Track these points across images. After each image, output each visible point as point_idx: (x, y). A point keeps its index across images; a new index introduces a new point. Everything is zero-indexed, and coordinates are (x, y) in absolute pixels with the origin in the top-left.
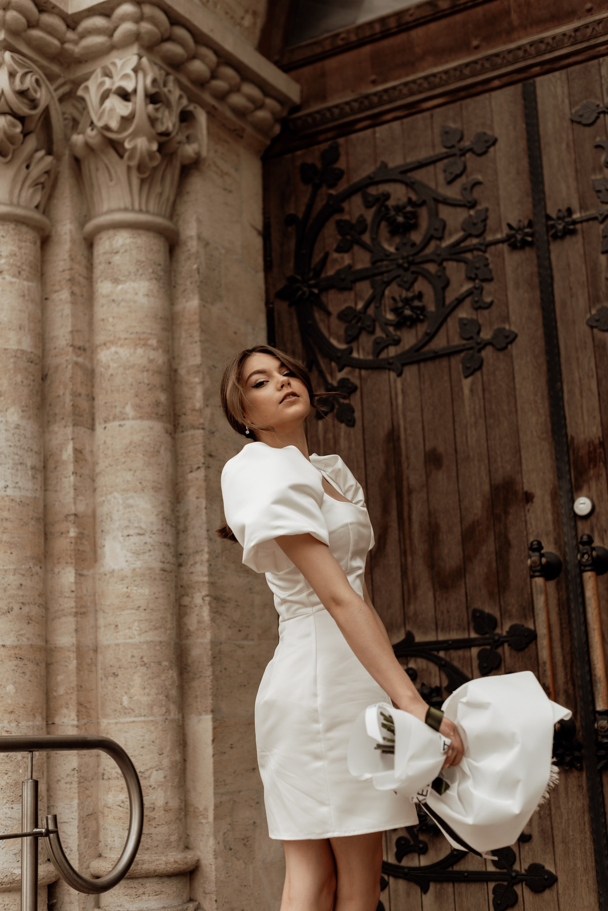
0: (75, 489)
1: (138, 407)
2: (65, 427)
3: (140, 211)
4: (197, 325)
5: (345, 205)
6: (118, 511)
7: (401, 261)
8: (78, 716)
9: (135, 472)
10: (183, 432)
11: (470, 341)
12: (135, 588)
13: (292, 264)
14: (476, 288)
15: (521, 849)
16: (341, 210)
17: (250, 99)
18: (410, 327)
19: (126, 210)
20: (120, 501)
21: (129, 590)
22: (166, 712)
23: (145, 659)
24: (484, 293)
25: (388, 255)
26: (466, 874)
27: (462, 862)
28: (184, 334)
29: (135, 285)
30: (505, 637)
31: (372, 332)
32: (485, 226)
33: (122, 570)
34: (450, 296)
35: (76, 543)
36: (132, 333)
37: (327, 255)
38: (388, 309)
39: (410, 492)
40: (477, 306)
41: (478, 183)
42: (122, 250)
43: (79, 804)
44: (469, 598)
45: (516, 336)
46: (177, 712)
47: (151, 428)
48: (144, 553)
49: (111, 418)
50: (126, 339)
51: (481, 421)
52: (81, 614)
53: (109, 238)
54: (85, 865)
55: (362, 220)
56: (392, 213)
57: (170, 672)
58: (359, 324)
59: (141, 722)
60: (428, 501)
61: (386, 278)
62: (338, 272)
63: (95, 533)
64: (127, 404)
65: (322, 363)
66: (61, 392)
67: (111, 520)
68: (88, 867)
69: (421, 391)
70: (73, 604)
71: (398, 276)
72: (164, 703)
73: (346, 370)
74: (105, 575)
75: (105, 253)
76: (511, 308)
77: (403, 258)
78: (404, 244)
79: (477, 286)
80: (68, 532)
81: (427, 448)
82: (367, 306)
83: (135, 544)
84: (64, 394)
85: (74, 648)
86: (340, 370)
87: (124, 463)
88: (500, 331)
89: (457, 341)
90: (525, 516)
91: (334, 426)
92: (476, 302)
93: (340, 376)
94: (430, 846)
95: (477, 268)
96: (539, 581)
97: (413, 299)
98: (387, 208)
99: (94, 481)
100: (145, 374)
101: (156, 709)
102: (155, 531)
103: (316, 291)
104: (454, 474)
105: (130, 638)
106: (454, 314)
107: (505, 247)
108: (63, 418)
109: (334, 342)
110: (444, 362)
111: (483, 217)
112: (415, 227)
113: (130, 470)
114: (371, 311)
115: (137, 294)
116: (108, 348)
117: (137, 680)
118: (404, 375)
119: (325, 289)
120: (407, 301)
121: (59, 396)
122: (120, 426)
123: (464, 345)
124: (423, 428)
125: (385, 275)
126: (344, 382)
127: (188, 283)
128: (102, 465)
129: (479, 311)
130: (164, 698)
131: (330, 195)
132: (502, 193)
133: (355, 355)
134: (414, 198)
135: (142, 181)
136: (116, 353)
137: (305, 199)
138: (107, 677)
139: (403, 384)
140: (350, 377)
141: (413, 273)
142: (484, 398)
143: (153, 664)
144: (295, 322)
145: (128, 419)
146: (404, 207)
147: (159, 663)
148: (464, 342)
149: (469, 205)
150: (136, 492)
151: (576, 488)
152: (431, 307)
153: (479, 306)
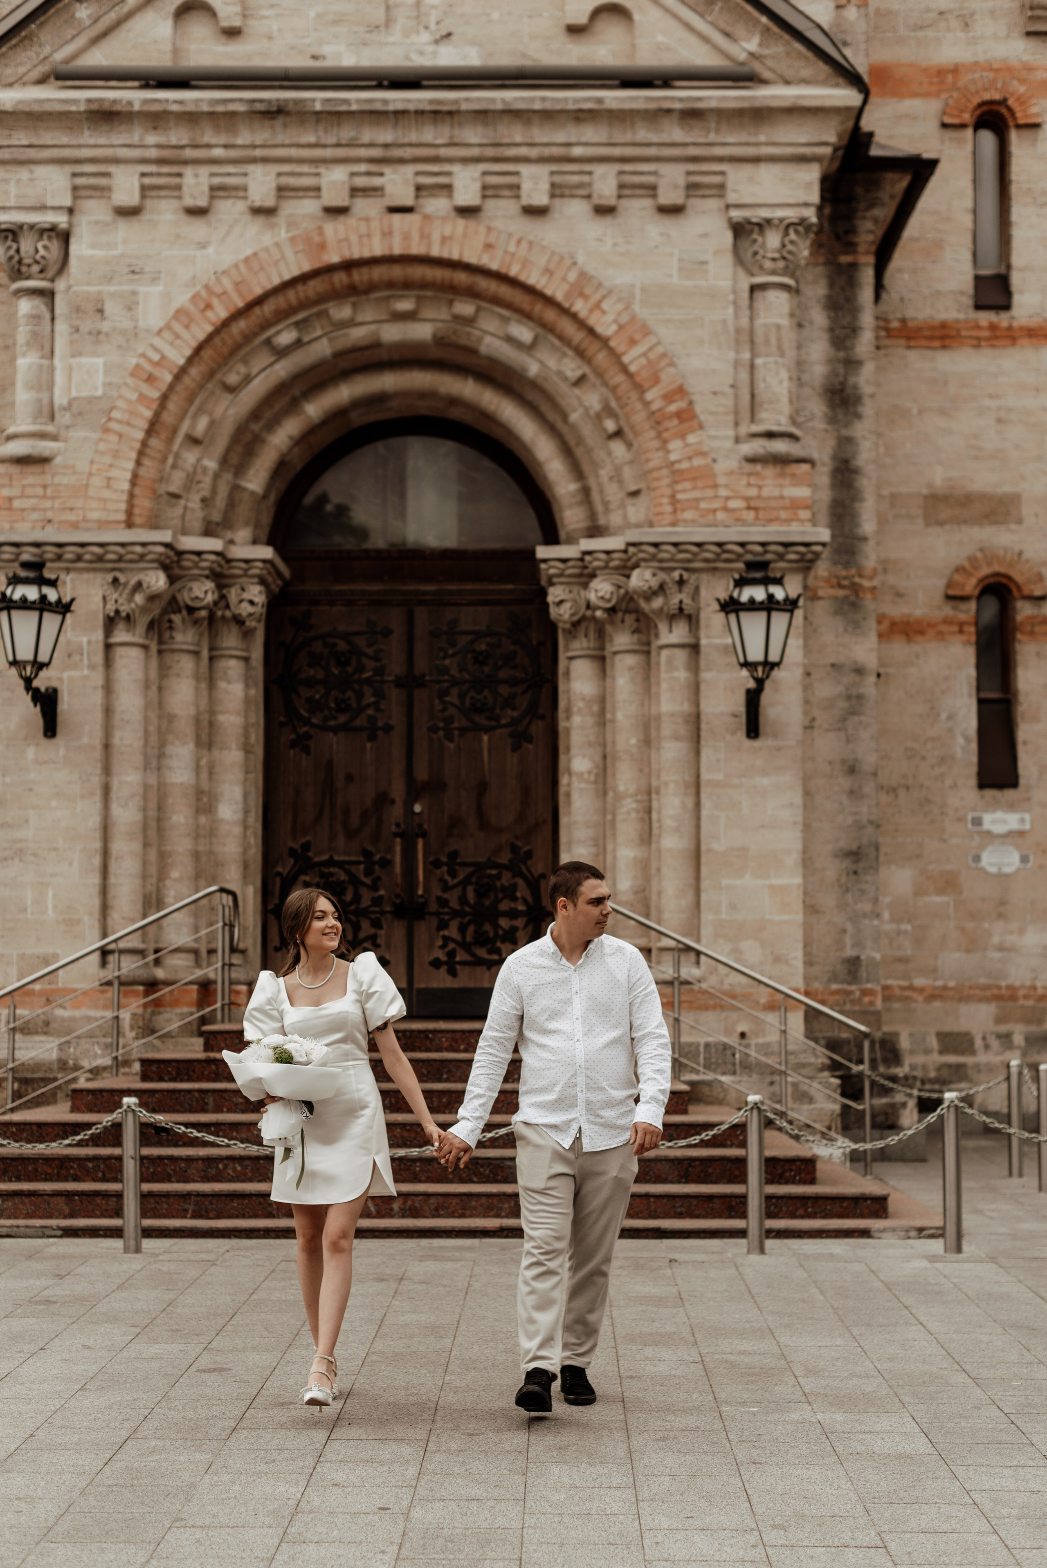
0: (206, 780)
1: (237, 745)
2: (202, 749)
3: (241, 650)
5: (313, 644)
6: (226, 792)
9: (234, 774)
11: (372, 726)
12: (234, 828)
13: (281, 667)
16: (310, 646)
17: (277, 586)
18: (343, 713)
19: (236, 649)
20: (228, 788)
21: (231, 828)
24: (381, 704)
25: (334, 675)
29: (236, 685)
31: (323, 711)
32: (384, 672)
33: (228, 819)
34: (364, 703)
35: (206, 805)
36: (234, 708)
37: (301, 667)
38: (332, 701)
41: (382, 650)
44: (361, 842)
45: (394, 727)
47: (242, 755)
48: (238, 812)
49: (225, 748)
51: (374, 764)
55: (321, 653)
56: (338, 654)
58: (316, 706)
61: (332, 686)
62: (307, 677)
65: (295, 721)
69: (346, 744)
70: (204, 832)
71: (339, 686)
73: (308, 727)
74: (218, 820)
75: (223, 668)
76: (393, 714)
77: (342, 678)
78: (343, 671)
79: (378, 700)
81: (347, 772)
82: (321, 697)
85: (204, 852)
86: (305, 727)
87: (229, 770)
88: (387, 724)
89: (365, 724)
90: (391, 809)
91: (299, 754)
95: (379, 692)
96: (398, 840)
97: (345, 699)
98: (335, 651)
100: (238, 729)
102: (241, 803)
103: (293, 684)
104: (359, 786)
106: (365, 711)
107: (392, 684)
108: (200, 745)
109: (302, 712)
110: (358, 733)
111: (383, 668)
112: (349, 664)
114: (323, 701)
115: (238, 690)
116: (223, 715)
117: (233, 868)
118: (338, 735)
119: (299, 684)
120: (343, 701)
122: (229, 752)
124: (345, 762)
126: (306, 733)
127: (251, 684)
128: (218, 770)
129: (378, 713)
131: (305, 636)
132: (393, 658)
133: (313, 721)
134: (350, 649)
135: (243, 634)
138: (217, 866)
139: (337, 739)
140: (310, 731)
141: (347, 686)
142: (376, 753)
143: (239, 862)
146: (344, 653)
148: (369, 725)
149: (377, 660)
151: (415, 800)
152: (354, 705)
153: (378, 710)
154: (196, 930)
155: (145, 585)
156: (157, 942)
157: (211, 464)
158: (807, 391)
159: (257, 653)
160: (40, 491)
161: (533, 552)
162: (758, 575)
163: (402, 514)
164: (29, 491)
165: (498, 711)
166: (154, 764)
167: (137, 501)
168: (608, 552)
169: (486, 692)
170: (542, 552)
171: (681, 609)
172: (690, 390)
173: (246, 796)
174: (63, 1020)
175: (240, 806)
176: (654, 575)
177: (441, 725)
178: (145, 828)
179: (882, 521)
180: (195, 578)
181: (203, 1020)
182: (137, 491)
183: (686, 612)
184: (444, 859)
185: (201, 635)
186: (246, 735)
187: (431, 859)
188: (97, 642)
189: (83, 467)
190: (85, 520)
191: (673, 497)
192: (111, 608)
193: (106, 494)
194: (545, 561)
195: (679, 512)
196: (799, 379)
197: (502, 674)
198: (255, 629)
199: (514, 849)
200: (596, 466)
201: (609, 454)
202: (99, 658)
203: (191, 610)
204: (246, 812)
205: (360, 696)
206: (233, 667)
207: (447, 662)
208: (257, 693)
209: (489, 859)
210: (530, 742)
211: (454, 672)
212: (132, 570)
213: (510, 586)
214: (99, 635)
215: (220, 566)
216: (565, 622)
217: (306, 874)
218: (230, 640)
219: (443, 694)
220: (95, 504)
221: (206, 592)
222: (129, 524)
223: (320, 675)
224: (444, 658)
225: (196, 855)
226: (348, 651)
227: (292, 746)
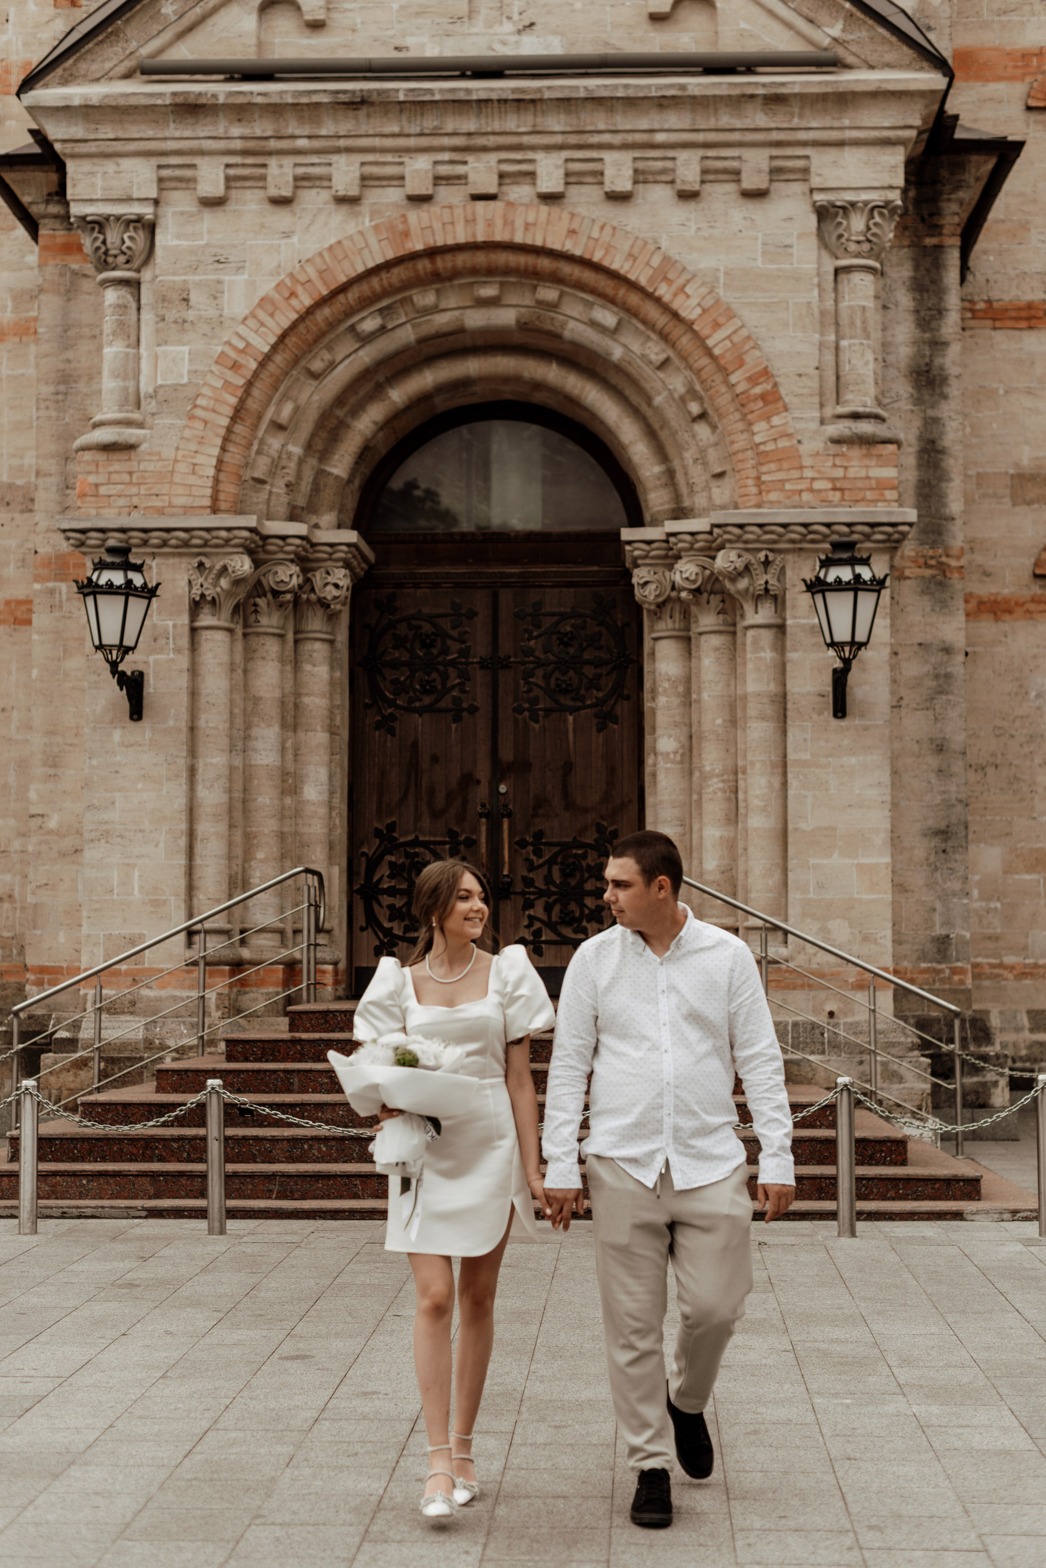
0: (292, 761)
1: (321, 726)
5: (398, 626)
6: (312, 773)
7: (425, 661)
11: (457, 707)
12: (319, 809)
13: (366, 650)
16: (395, 628)
17: (362, 569)
18: (428, 694)
20: (313, 769)
21: (316, 810)
24: (466, 686)
25: (419, 657)
29: (321, 667)
30: (462, 841)
31: (408, 693)
32: (469, 654)
33: (313, 800)
34: (449, 684)
35: (291, 786)
37: (386, 649)
38: (417, 683)
41: (467, 632)
44: (447, 823)
45: (479, 708)
46: (329, 865)
49: (310, 730)
50: (317, 693)
51: (459, 744)
53: (311, 643)
55: (406, 636)
56: (423, 636)
57: (328, 846)
58: (401, 688)
61: (417, 667)
62: (392, 660)
63: (295, 781)
64: (317, 724)
65: (380, 703)
67: (308, 777)
69: (431, 725)
70: (290, 814)
71: (424, 668)
73: (393, 709)
74: (305, 801)
76: (478, 695)
77: (427, 660)
78: (428, 653)
79: (463, 681)
80: (289, 781)
81: (432, 753)
82: (406, 679)
83: (319, 789)
84: (287, 716)
85: (290, 833)
86: (390, 708)
87: (315, 752)
88: (472, 705)
89: (450, 705)
90: (477, 790)
91: (384, 735)
93: (390, 711)
95: (463, 673)
96: (484, 820)
97: (431, 681)
98: (420, 633)
99: (295, 756)
100: (323, 711)
103: (378, 666)
104: (444, 767)
105: (316, 831)
106: (451, 692)
107: (477, 666)
108: (285, 727)
109: (387, 694)
110: (443, 714)
111: (468, 649)
112: (434, 646)
113: (318, 755)
114: (408, 682)
115: (323, 673)
116: (308, 697)
117: (319, 849)
118: (423, 717)
119: (384, 666)
120: (428, 682)
121: (284, 716)
122: (314, 734)
123: (454, 708)
124: (430, 743)
126: (391, 714)
127: (336, 665)
128: (304, 752)
129: (463, 694)
131: (390, 619)
132: (478, 640)
133: (398, 702)
134: (435, 631)
136: (313, 699)
137: (376, 618)
139: (422, 721)
140: (395, 713)
141: (432, 668)
142: (461, 734)
144: (364, 677)
145: (317, 731)
146: (429, 635)
148: (454, 706)
149: (462, 642)
150: (319, 765)
151: (500, 781)
152: (439, 687)
153: (463, 691)
154: (282, 910)
155: (230, 570)
156: (242, 922)
157: (296, 450)
158: (892, 373)
159: (342, 636)
160: (126, 478)
161: (618, 534)
162: (845, 556)
163: (487, 497)
164: (115, 478)
165: (583, 692)
166: (240, 746)
167: (221, 487)
168: (692, 534)
169: (571, 673)
170: (627, 534)
171: (767, 590)
172: (775, 372)
173: (331, 777)
174: (150, 999)
175: (326, 787)
176: (739, 556)
177: (527, 706)
178: (230, 810)
179: (969, 501)
180: (280, 562)
181: (289, 1000)
182: (222, 476)
183: (772, 593)
184: (530, 839)
185: (286, 618)
186: (332, 719)
187: (516, 839)
188: (182, 625)
189: (169, 453)
190: (171, 506)
191: (758, 478)
192: (196, 592)
193: (192, 480)
194: (629, 543)
195: (764, 493)
196: (884, 361)
197: (587, 656)
198: (340, 611)
199: (600, 828)
200: (680, 448)
201: (694, 436)
202: (184, 642)
203: (276, 594)
204: (331, 793)
205: (445, 677)
206: (319, 650)
207: (532, 643)
208: (342, 675)
209: (574, 838)
210: (616, 723)
211: (539, 654)
212: (217, 554)
213: (595, 568)
214: (184, 619)
215: (305, 550)
216: (650, 603)
217: (392, 854)
218: (315, 623)
219: (528, 675)
220: (180, 490)
221: (291, 576)
222: (215, 510)
223: (405, 657)
224: (529, 640)
225: (282, 836)
226: (433, 634)
227: (377, 728)
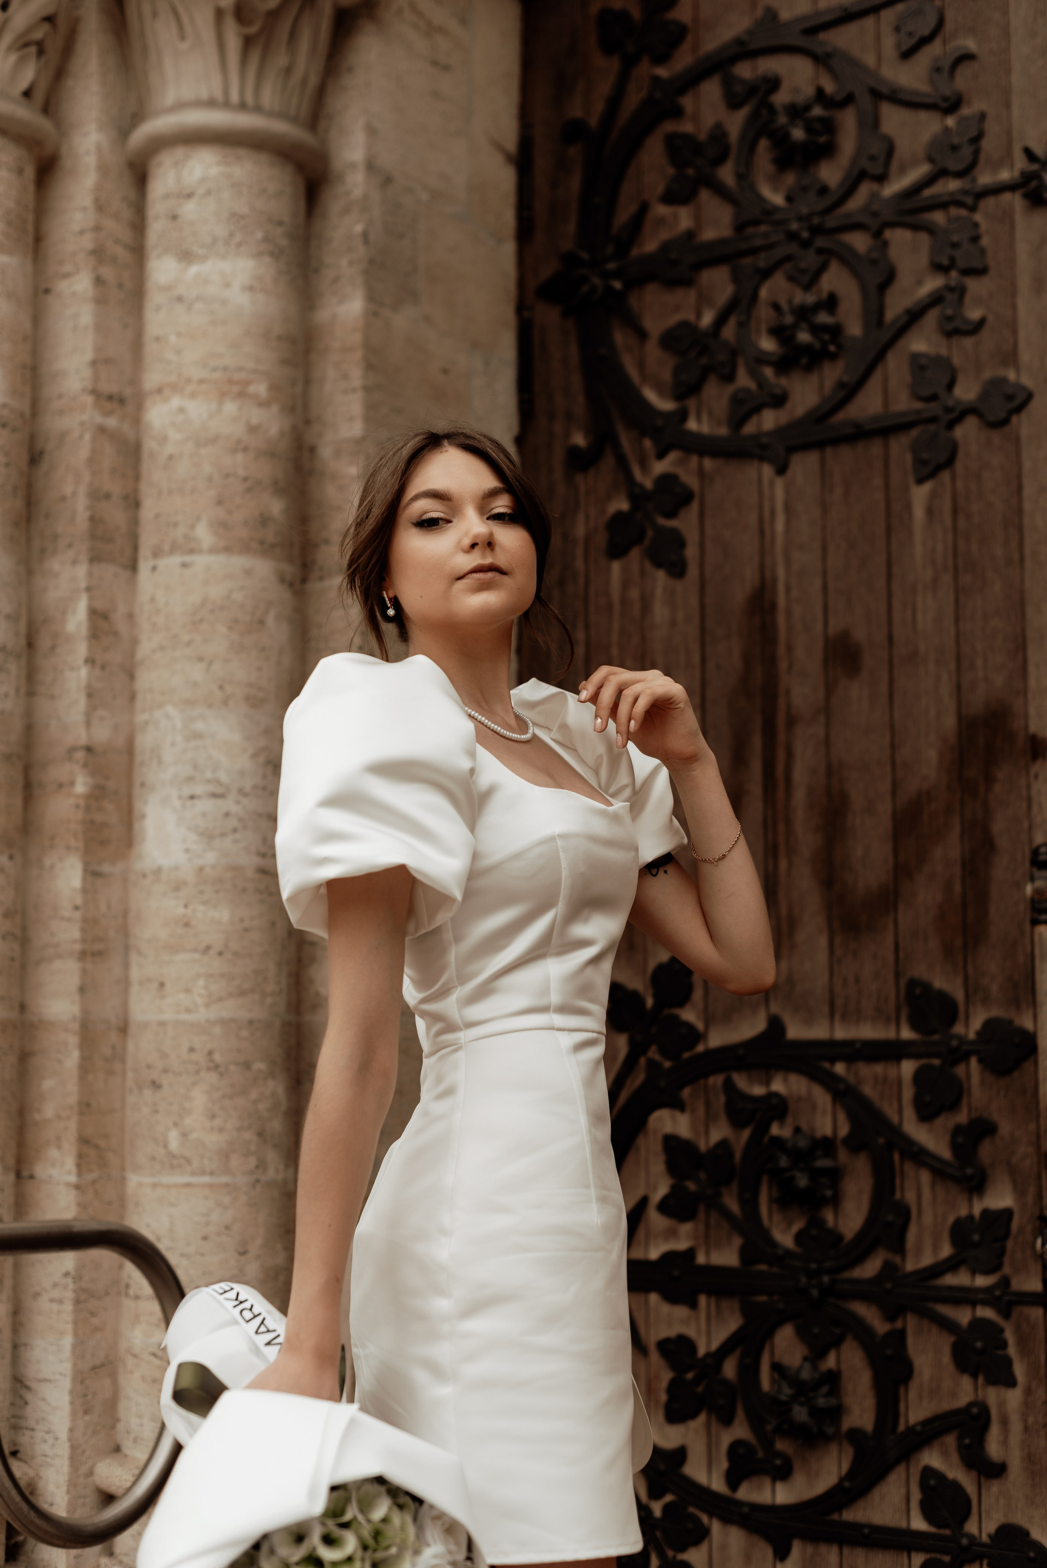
0: (90, 695)
1: (221, 526)
2: (75, 562)
3: (243, 106)
4: (359, 354)
5: (687, 102)
6: (173, 744)
7: (794, 226)
8: (79, 1166)
9: (211, 663)
10: (321, 579)
11: (933, 405)
12: (201, 908)
13: (571, 227)
14: (949, 289)
15: (983, 1491)
16: (677, 113)
18: (809, 368)
19: (211, 103)
20: (179, 724)
21: (189, 911)
22: (257, 1167)
23: (217, 1057)
24: (968, 299)
25: (769, 212)
26: (866, 1531)
27: (861, 1504)
28: (331, 373)
29: (225, 266)
30: (972, 1042)
31: (729, 377)
32: (977, 152)
33: (177, 868)
34: (896, 307)
35: (88, 809)
36: (214, 369)
37: (644, 209)
38: (764, 328)
39: (791, 722)
40: (949, 327)
41: (966, 57)
42: (201, 191)
43: (75, 1347)
44: (902, 955)
45: (1029, 397)
46: (281, 1167)
47: (248, 572)
48: (223, 835)
49: (166, 547)
50: (201, 381)
51: (947, 579)
52: (93, 954)
53: (176, 164)
54: (84, 1469)
55: (718, 135)
56: (782, 120)
57: (271, 1083)
58: (704, 360)
59: (203, 1185)
60: (827, 743)
61: (762, 261)
62: (665, 247)
63: (130, 785)
64: (198, 519)
65: (625, 440)
66: (68, 490)
67: (160, 762)
68: (90, 1473)
69: (825, 507)
70: (76, 934)
71: (788, 258)
72: (253, 1148)
73: (673, 456)
74: (144, 876)
75: (167, 196)
76: (1022, 334)
77: (800, 219)
78: (804, 189)
79: (953, 283)
80: (72, 783)
81: (831, 631)
82: (720, 321)
83: (204, 815)
84: (74, 494)
85: (76, 1026)
86: (661, 456)
87: (189, 644)
88: (997, 383)
89: (904, 403)
90: (1029, 787)
91: (643, 573)
92: (949, 319)
93: (660, 467)
94: (797, 1465)
95: (955, 246)
97: (816, 307)
98: (772, 109)
99: (131, 676)
100: (240, 457)
101: (235, 1161)
102: (248, 789)
103: (617, 285)
104: (884, 688)
105: (188, 1011)
106: (902, 343)
107: (1016, 201)
108: (70, 546)
109: (651, 396)
110: (876, 448)
111: (973, 133)
112: (828, 150)
113: (200, 659)
114: (729, 332)
115: (227, 285)
116: (166, 400)
117: (199, 1099)
118: (790, 472)
119: (636, 282)
120: (803, 313)
121: (63, 499)
122: (184, 565)
123: (918, 412)
124: (825, 588)
125: (763, 255)
126: (667, 481)
127: (344, 263)
128: (145, 648)
129: (955, 340)
130: (255, 1138)
131: (656, 81)
132: (1017, 80)
133: (692, 425)
134: (829, 87)
135: (248, 42)
136: (182, 410)
137: (604, 87)
138: (140, 1088)
139: (787, 491)
140: (680, 472)
141: (820, 251)
142: (955, 529)
143: (232, 1067)
144: (574, 349)
145: (200, 551)
146: (808, 108)
147: (247, 1065)
148: (919, 405)
149: (944, 105)
150: (210, 706)
152: (854, 328)
205: (878, 279)
217: (675, 1104)
223: (716, 226)
226: (820, 95)
227: (617, 551)
